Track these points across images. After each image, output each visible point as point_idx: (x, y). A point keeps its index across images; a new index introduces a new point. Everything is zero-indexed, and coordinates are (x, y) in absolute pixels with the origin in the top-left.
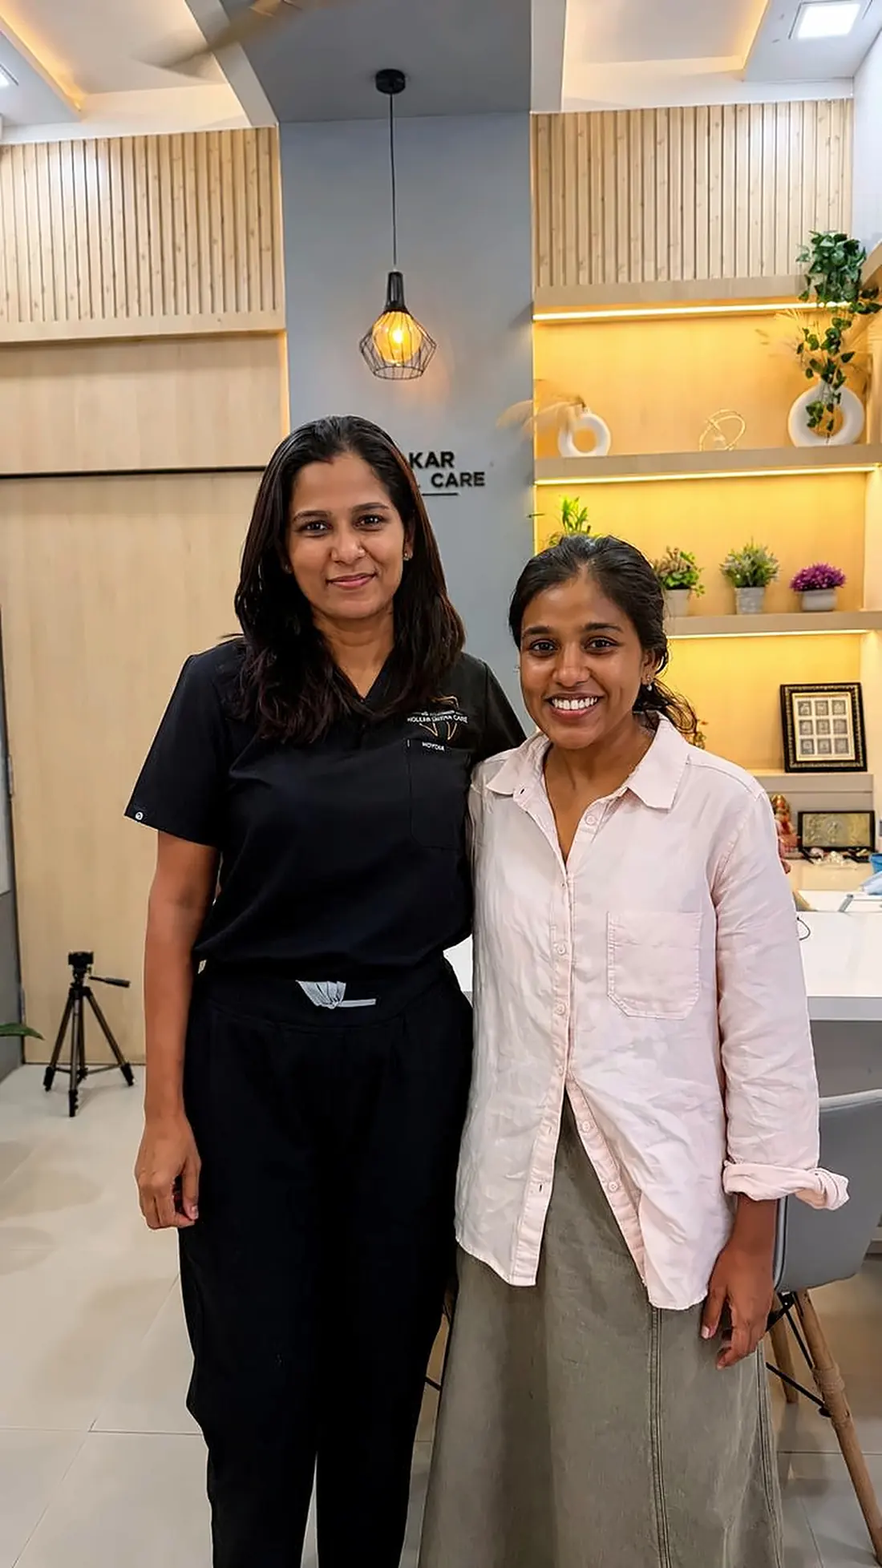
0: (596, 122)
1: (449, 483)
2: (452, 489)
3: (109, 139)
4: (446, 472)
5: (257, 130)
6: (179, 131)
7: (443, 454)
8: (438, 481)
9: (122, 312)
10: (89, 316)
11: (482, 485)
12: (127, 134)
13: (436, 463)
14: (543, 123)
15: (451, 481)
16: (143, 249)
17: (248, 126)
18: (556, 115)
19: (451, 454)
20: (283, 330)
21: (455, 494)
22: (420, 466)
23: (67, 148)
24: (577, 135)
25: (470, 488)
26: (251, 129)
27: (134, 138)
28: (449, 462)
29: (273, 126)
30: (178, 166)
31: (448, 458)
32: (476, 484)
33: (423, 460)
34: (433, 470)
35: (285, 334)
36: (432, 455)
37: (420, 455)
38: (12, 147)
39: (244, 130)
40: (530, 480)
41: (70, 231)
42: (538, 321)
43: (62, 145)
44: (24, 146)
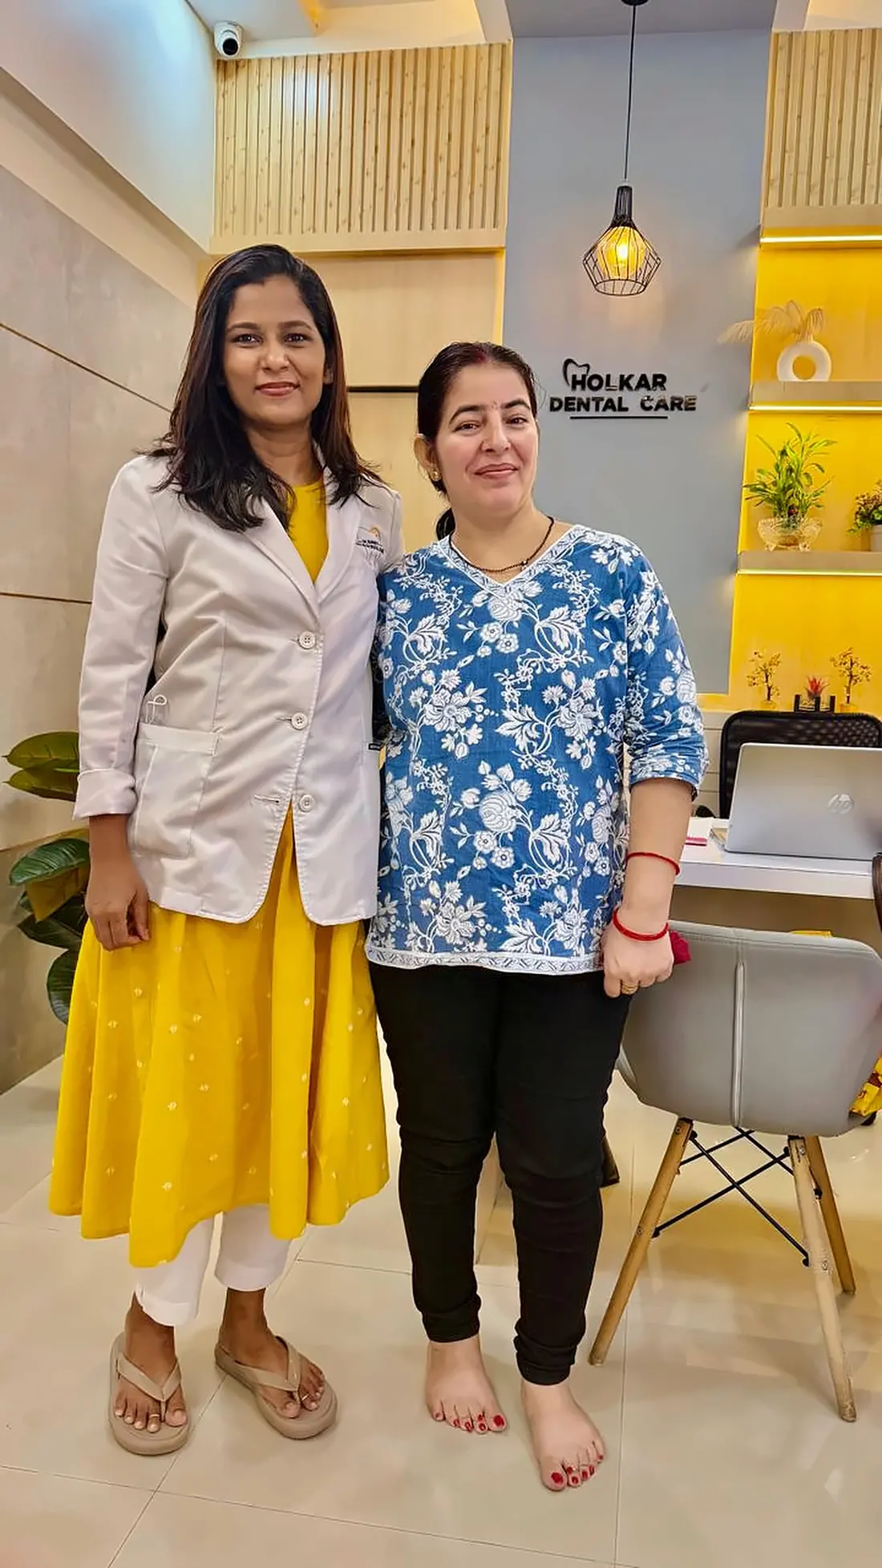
0: (839, 42)
1: (658, 407)
2: (662, 412)
3: (343, 55)
4: (656, 395)
5: (491, 45)
6: (413, 47)
7: (655, 377)
8: (647, 404)
9: (344, 228)
10: (312, 230)
11: (694, 409)
12: (360, 49)
13: (647, 386)
14: (783, 41)
15: (661, 405)
16: (370, 165)
17: (483, 42)
18: (800, 33)
19: (664, 378)
20: (502, 248)
21: (666, 418)
22: (630, 388)
23: (301, 63)
24: (818, 54)
25: (680, 412)
26: (486, 45)
27: (368, 53)
28: (661, 385)
29: (507, 42)
30: (409, 81)
31: (660, 381)
32: (687, 409)
33: (633, 383)
34: (643, 392)
35: (505, 251)
36: (643, 377)
37: (631, 376)
38: (249, 61)
39: (478, 46)
40: (745, 404)
41: (299, 146)
42: (765, 243)
43: (297, 60)
44: (260, 60)
